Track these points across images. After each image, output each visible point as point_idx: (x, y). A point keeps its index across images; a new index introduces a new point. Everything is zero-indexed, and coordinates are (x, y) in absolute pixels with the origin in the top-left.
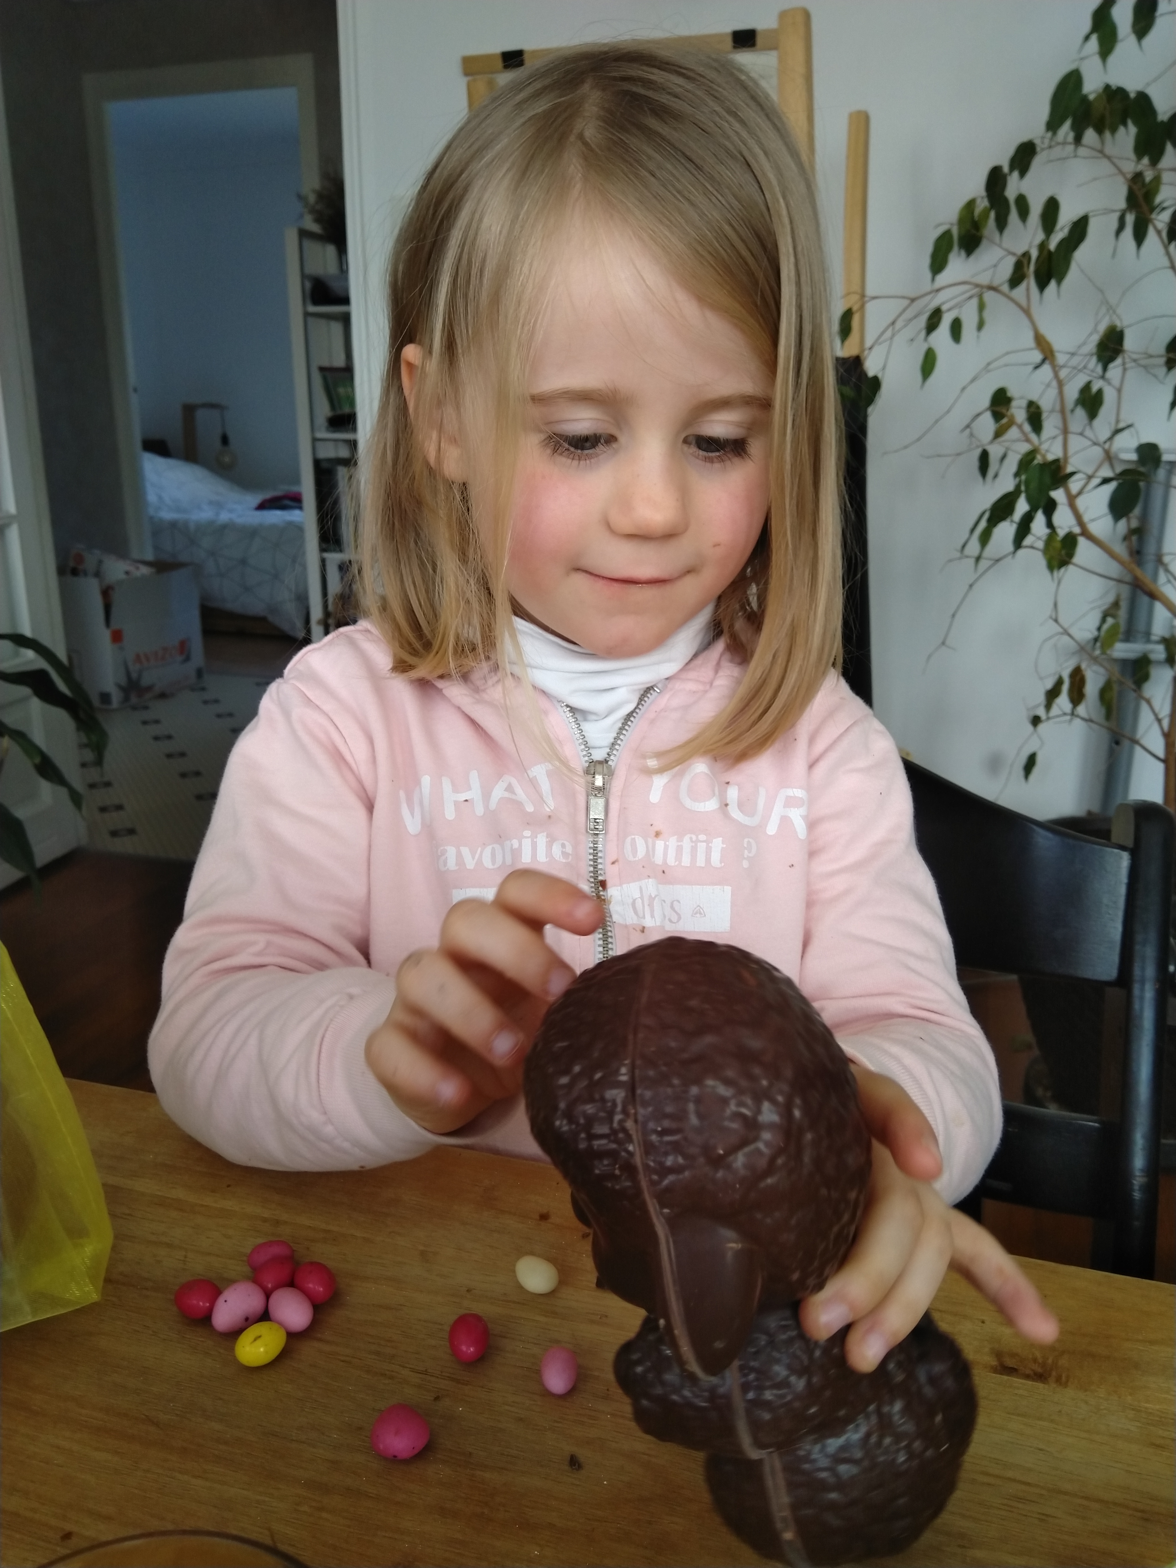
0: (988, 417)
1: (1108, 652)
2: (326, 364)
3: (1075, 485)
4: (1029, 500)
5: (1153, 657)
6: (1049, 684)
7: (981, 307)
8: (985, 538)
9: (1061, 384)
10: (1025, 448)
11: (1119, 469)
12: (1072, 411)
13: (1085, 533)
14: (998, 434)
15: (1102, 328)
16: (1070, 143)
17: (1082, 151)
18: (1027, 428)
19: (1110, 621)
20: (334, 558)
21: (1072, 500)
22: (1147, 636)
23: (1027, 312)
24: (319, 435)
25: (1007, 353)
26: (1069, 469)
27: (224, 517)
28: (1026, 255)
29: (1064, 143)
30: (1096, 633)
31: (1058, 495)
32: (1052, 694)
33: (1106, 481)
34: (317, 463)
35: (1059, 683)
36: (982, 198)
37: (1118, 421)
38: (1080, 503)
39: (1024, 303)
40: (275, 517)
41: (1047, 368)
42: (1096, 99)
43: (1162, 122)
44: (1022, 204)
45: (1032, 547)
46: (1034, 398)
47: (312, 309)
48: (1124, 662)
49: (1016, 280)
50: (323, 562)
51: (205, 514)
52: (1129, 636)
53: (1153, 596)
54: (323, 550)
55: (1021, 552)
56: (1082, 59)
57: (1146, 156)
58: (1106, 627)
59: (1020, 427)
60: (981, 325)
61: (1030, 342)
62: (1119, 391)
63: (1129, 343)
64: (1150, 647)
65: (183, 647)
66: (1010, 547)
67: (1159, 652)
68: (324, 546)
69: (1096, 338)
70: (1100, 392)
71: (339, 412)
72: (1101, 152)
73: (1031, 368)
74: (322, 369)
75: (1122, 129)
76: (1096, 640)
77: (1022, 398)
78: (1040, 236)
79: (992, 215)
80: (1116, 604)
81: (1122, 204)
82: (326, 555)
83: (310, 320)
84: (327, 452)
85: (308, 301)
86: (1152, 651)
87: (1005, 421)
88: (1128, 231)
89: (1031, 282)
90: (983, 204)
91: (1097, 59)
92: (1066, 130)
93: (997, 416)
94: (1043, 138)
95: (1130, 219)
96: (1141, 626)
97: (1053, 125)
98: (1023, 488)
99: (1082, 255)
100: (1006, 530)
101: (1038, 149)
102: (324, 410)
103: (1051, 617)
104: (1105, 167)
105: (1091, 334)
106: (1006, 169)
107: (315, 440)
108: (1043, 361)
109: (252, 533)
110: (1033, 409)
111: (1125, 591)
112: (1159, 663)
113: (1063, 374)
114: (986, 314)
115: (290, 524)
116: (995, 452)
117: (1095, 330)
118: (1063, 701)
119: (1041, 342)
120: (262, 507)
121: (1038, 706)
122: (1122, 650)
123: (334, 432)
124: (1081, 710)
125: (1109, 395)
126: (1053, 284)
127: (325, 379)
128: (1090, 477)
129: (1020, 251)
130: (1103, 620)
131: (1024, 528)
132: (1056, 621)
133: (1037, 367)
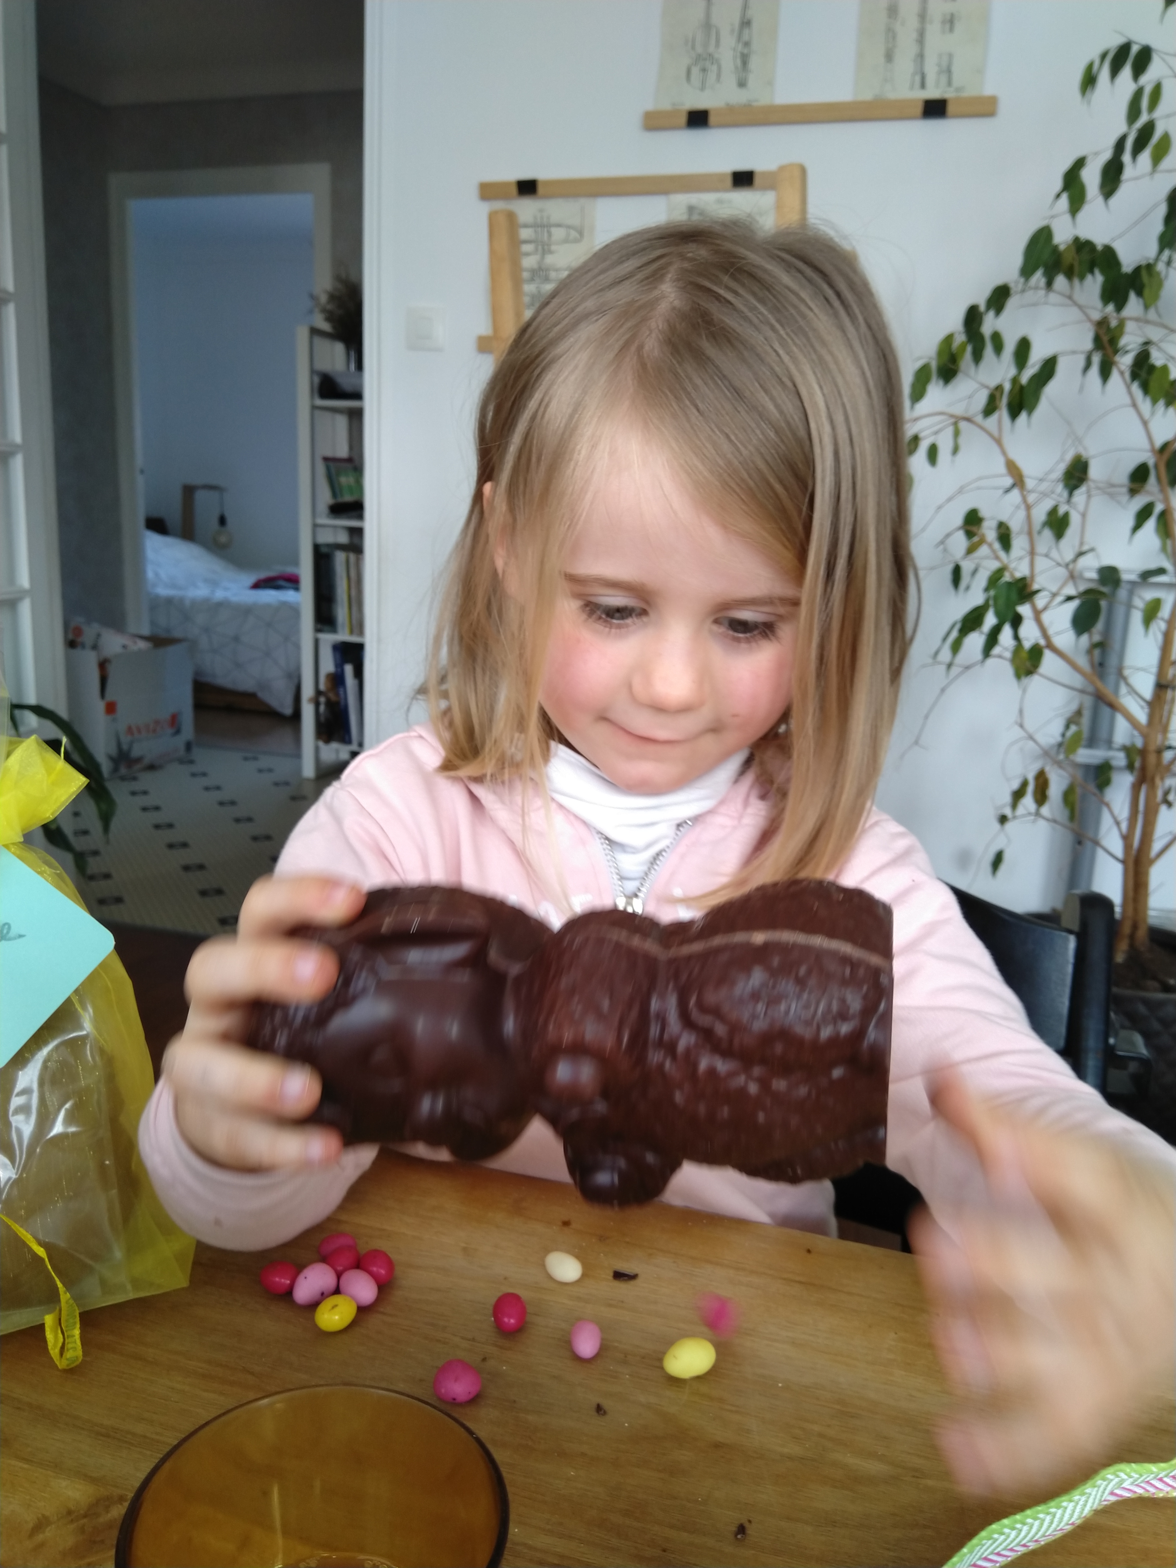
0: (961, 536)
1: (1072, 757)
2: (329, 454)
3: (1040, 601)
4: (998, 614)
5: (1114, 763)
6: (1015, 785)
7: (957, 433)
8: (956, 647)
9: (1028, 508)
10: (995, 565)
11: (1082, 587)
12: (1039, 532)
13: (1050, 646)
14: (970, 551)
15: (1069, 457)
16: (1041, 289)
17: (1053, 297)
18: (997, 546)
19: (1073, 728)
20: (328, 639)
21: (1037, 614)
22: (1109, 744)
23: (999, 442)
24: (319, 521)
25: (980, 479)
26: (1035, 587)
27: (220, 595)
28: (999, 388)
29: (1036, 288)
30: (1059, 739)
31: (1024, 610)
32: (1018, 795)
33: (1069, 598)
34: (316, 548)
35: (1024, 784)
36: (960, 333)
37: (1082, 544)
38: (1046, 617)
39: (996, 433)
40: (269, 596)
41: (1016, 492)
42: (1066, 250)
43: (1126, 274)
44: (998, 342)
45: (1000, 656)
46: (1004, 518)
47: (319, 402)
48: (1087, 768)
49: (990, 409)
50: (317, 643)
51: (200, 592)
52: (1092, 742)
53: (1114, 707)
54: (318, 630)
55: (990, 661)
56: (1053, 217)
57: (1111, 302)
58: (1069, 734)
59: (990, 545)
60: (956, 450)
61: (1002, 468)
62: (1084, 515)
63: (1094, 472)
64: (1111, 754)
65: (174, 721)
66: (979, 656)
67: (1119, 759)
68: (319, 626)
69: (1062, 468)
70: (1066, 515)
71: (340, 500)
72: (1070, 297)
73: (1001, 491)
74: (326, 459)
75: (1089, 277)
76: (1060, 745)
77: (992, 518)
78: (1013, 371)
79: (969, 349)
80: (1079, 713)
81: (1089, 345)
82: (322, 636)
83: (317, 413)
84: (326, 538)
85: (316, 395)
86: (1113, 758)
87: (976, 539)
88: (1095, 370)
89: (1003, 413)
90: (960, 338)
91: (1067, 217)
92: (1038, 277)
93: (970, 534)
94: (1017, 282)
95: (1096, 359)
96: (1103, 734)
97: (1027, 271)
98: (991, 602)
99: (1051, 389)
100: (975, 641)
101: (1012, 292)
102: (326, 498)
103: (1016, 723)
104: (1074, 313)
105: (1057, 463)
106: (982, 308)
107: (315, 526)
108: (1014, 486)
109: (247, 611)
110: (1003, 531)
111: (1088, 701)
112: (1119, 769)
113: (1031, 498)
114: (961, 441)
115: (284, 604)
116: (967, 566)
117: (1062, 459)
118: (1028, 802)
119: (1012, 468)
120: (257, 586)
121: (1004, 806)
122: (1085, 756)
123: (336, 518)
124: (1045, 810)
125: (1075, 519)
126: (1023, 416)
127: (328, 468)
128: (1054, 595)
129: (993, 384)
130: (1067, 727)
131: (992, 639)
132: (1021, 726)
133: (1008, 491)
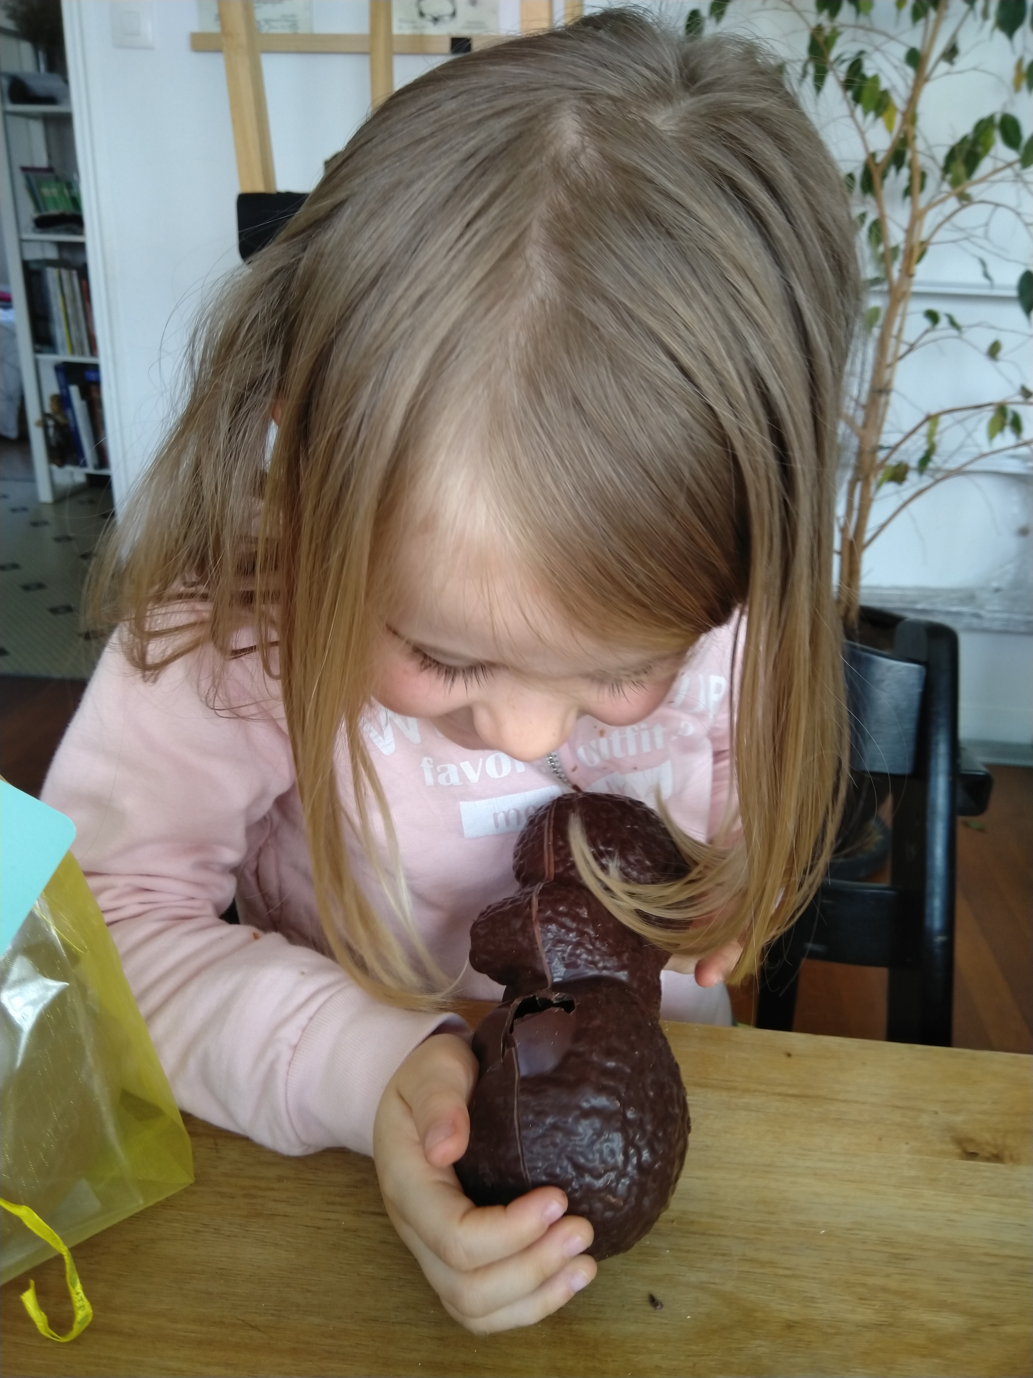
2: (27, 164)
20: (49, 360)
24: (25, 236)
34: (26, 265)
47: (11, 107)
50: (37, 364)
54: (37, 351)
57: (825, 9)
68: (38, 347)
71: (45, 213)
74: (24, 169)
81: (805, 55)
82: (42, 357)
83: (9, 118)
84: (34, 253)
85: (8, 100)
88: (809, 80)
95: (811, 69)
102: (29, 212)
104: (792, 18)
106: (704, 13)
107: (21, 241)
123: (42, 233)
127: (28, 179)
